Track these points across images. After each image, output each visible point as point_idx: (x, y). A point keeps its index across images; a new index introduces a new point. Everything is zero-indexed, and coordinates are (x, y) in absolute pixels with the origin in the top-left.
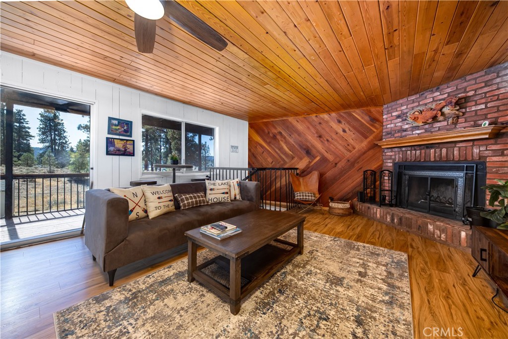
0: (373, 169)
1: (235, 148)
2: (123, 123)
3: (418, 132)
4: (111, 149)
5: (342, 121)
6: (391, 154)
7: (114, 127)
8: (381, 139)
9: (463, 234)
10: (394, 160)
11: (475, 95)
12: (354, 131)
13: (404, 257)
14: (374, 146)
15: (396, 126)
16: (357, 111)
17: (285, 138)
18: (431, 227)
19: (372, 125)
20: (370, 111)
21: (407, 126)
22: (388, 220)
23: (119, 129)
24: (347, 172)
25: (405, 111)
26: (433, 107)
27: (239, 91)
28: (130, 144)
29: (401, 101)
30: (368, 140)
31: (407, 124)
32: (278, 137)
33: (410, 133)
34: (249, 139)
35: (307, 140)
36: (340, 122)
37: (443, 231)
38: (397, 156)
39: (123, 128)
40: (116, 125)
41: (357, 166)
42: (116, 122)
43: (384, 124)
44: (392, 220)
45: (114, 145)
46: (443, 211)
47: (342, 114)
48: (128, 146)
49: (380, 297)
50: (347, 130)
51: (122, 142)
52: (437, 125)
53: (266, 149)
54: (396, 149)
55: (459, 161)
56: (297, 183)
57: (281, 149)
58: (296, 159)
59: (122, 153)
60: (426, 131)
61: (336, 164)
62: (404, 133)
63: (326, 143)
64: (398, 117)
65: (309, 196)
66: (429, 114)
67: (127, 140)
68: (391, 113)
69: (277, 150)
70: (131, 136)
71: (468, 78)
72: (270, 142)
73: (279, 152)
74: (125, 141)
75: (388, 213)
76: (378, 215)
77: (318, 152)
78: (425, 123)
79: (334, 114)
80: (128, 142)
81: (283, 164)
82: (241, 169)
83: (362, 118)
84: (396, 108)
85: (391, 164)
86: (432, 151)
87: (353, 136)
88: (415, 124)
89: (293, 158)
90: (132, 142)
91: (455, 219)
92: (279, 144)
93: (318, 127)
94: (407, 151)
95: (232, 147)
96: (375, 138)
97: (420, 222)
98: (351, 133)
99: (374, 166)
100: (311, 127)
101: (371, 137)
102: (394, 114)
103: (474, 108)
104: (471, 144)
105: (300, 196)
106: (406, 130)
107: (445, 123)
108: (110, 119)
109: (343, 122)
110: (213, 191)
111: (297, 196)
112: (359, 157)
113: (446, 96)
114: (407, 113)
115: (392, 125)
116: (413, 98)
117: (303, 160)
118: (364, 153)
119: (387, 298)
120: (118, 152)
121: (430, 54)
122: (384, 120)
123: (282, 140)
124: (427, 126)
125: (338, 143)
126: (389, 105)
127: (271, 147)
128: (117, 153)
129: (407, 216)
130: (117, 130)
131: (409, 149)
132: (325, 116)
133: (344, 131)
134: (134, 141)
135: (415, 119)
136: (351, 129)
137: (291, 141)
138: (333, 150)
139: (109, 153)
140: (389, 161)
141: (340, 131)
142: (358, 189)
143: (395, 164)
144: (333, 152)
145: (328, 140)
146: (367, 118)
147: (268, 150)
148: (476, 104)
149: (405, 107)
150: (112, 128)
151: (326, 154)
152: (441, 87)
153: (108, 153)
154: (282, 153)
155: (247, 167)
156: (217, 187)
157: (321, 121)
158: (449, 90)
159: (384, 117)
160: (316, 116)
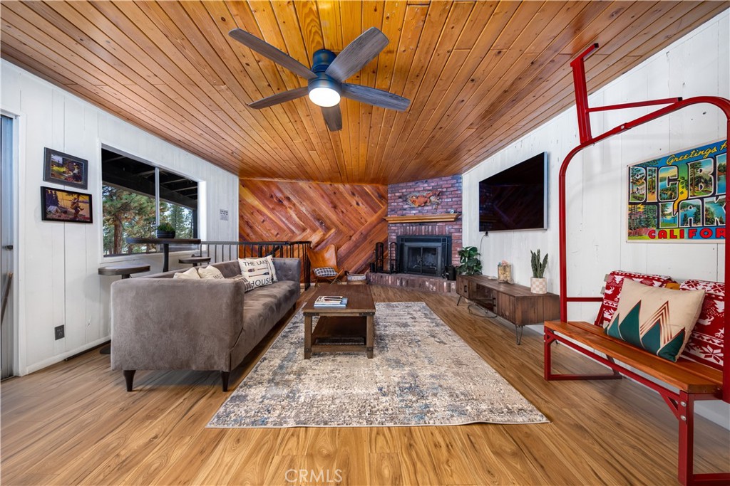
0: (381, 241)
1: (224, 214)
2: (73, 162)
3: (414, 212)
4: (52, 208)
5: (355, 193)
6: (394, 228)
7: (55, 168)
8: (386, 216)
9: (445, 284)
10: (397, 233)
11: (446, 191)
12: (366, 205)
13: (424, 304)
14: (383, 220)
15: (398, 205)
16: (368, 186)
17: (294, 205)
18: (427, 283)
19: (380, 202)
20: (378, 188)
21: (406, 206)
22: (398, 284)
23: (64, 172)
24: (361, 245)
25: (405, 194)
26: (425, 194)
27: (276, 148)
28: (83, 202)
29: (402, 185)
30: (378, 214)
31: (407, 204)
32: (286, 203)
33: (408, 212)
34: (240, 201)
35: (320, 209)
36: (353, 194)
37: (434, 285)
38: (399, 231)
39: (72, 170)
40: (59, 165)
41: (369, 239)
42: (58, 159)
43: (389, 201)
44: (401, 283)
45: (55, 202)
46: (430, 272)
47: (356, 187)
48: (80, 204)
49: (432, 325)
50: (360, 203)
51: (71, 198)
52: (426, 208)
53: (268, 217)
54: (399, 225)
55: (438, 236)
56: (314, 258)
57: (289, 218)
58: (308, 231)
59: (71, 217)
60: (420, 212)
61: (351, 237)
62: (404, 212)
63: (341, 214)
64: (400, 197)
65: (330, 272)
66: (423, 200)
67: (79, 194)
68: (394, 193)
69: (284, 220)
70: (85, 187)
71: (443, 178)
72: (273, 209)
73: (286, 222)
74: (75, 196)
75: (398, 278)
76: (390, 282)
77: (333, 223)
78: (419, 206)
79: (348, 186)
80: (81, 199)
81: (291, 237)
82: (231, 243)
83: (373, 194)
84: (398, 190)
85: (395, 237)
86: (423, 227)
87: (366, 209)
88: (413, 206)
89: (304, 230)
90: (87, 198)
91: (438, 276)
92: (287, 212)
93: (333, 197)
94: (406, 226)
95: (222, 211)
96: (382, 213)
97: (420, 282)
98: (364, 207)
99: (381, 239)
100: (325, 196)
101: (379, 212)
102: (397, 194)
103: (446, 200)
104: (444, 224)
105: (322, 272)
106: (405, 210)
107: (430, 208)
108: (49, 153)
109: (357, 195)
110: (253, 272)
111: (319, 273)
112: (370, 231)
113: (431, 188)
114: (406, 195)
115: (395, 204)
116: (411, 184)
117: (317, 232)
118: (375, 227)
119: (434, 324)
120: (64, 216)
121: (434, 162)
122: (389, 198)
123: (290, 208)
124: (420, 208)
125: (352, 215)
126: (393, 186)
127: (276, 215)
128: (61, 218)
129: (411, 278)
130: (61, 174)
131: (408, 224)
132: (341, 186)
133: (358, 204)
134: (90, 196)
135: (414, 202)
136: (364, 203)
137: (303, 210)
138: (348, 222)
139: (49, 216)
140: (393, 234)
141: (354, 203)
142: (369, 261)
143: (398, 237)
144: (348, 224)
145: (342, 212)
146: (376, 194)
147: (271, 219)
148: (447, 198)
149: (404, 190)
150: (53, 171)
151: (341, 227)
152: (429, 181)
153: (46, 217)
154: (291, 223)
155: (238, 241)
156: (256, 267)
157: (336, 191)
158: (433, 184)
159: (389, 195)
160: (331, 185)
